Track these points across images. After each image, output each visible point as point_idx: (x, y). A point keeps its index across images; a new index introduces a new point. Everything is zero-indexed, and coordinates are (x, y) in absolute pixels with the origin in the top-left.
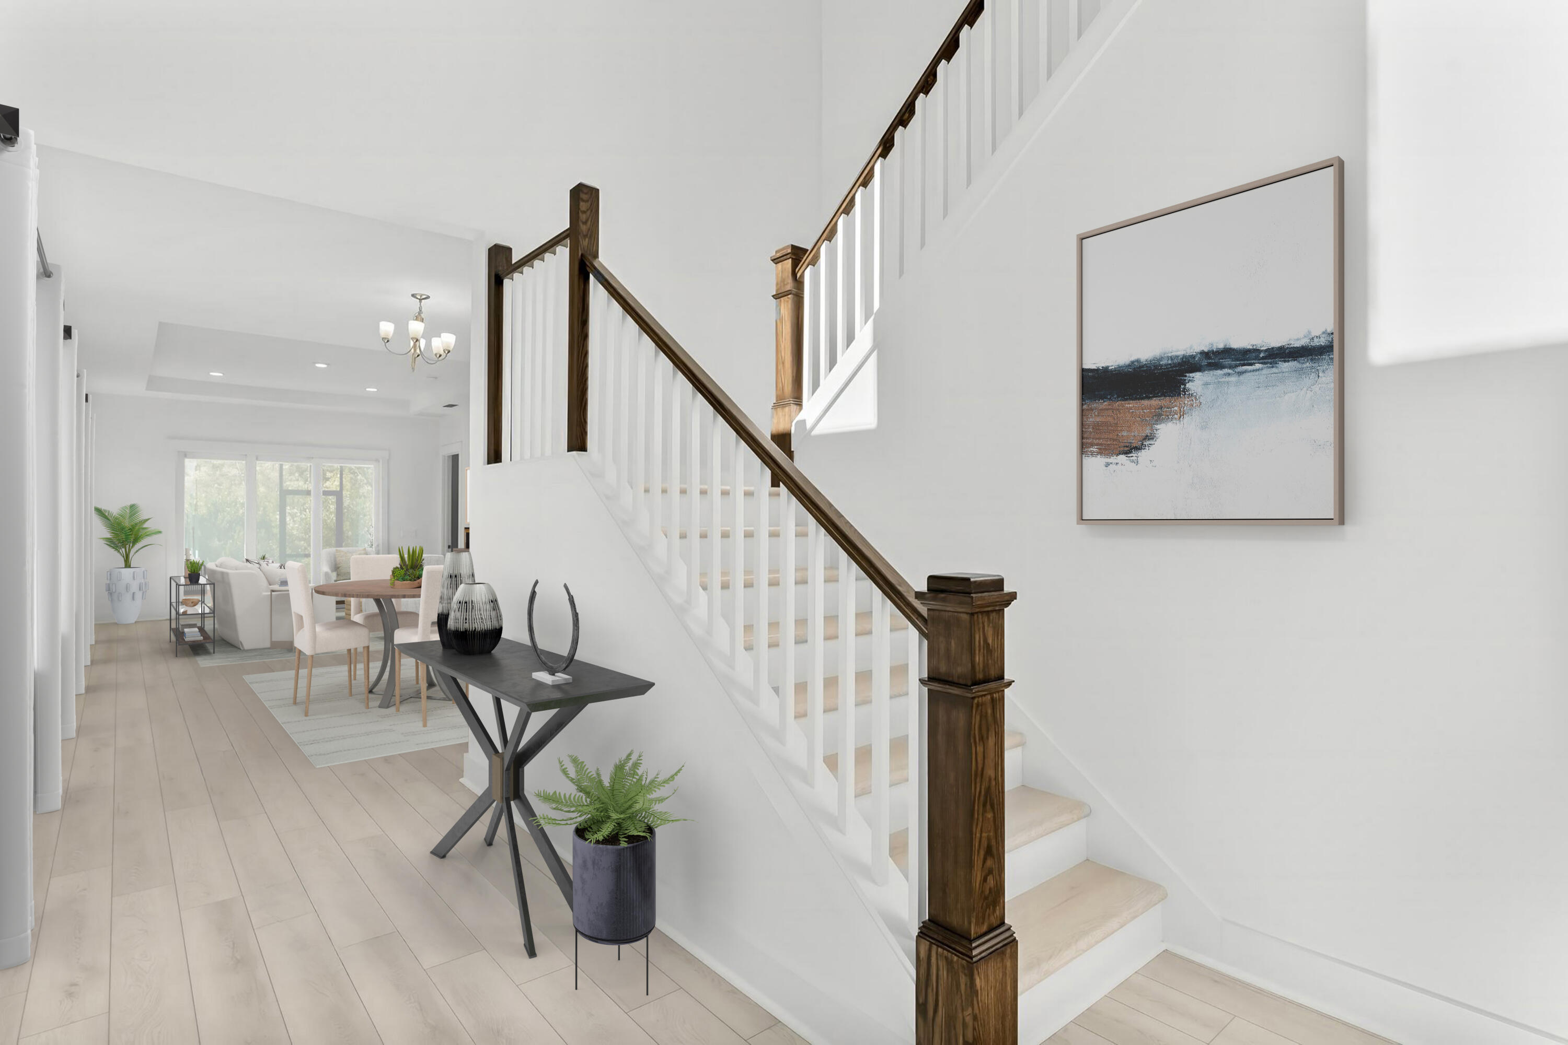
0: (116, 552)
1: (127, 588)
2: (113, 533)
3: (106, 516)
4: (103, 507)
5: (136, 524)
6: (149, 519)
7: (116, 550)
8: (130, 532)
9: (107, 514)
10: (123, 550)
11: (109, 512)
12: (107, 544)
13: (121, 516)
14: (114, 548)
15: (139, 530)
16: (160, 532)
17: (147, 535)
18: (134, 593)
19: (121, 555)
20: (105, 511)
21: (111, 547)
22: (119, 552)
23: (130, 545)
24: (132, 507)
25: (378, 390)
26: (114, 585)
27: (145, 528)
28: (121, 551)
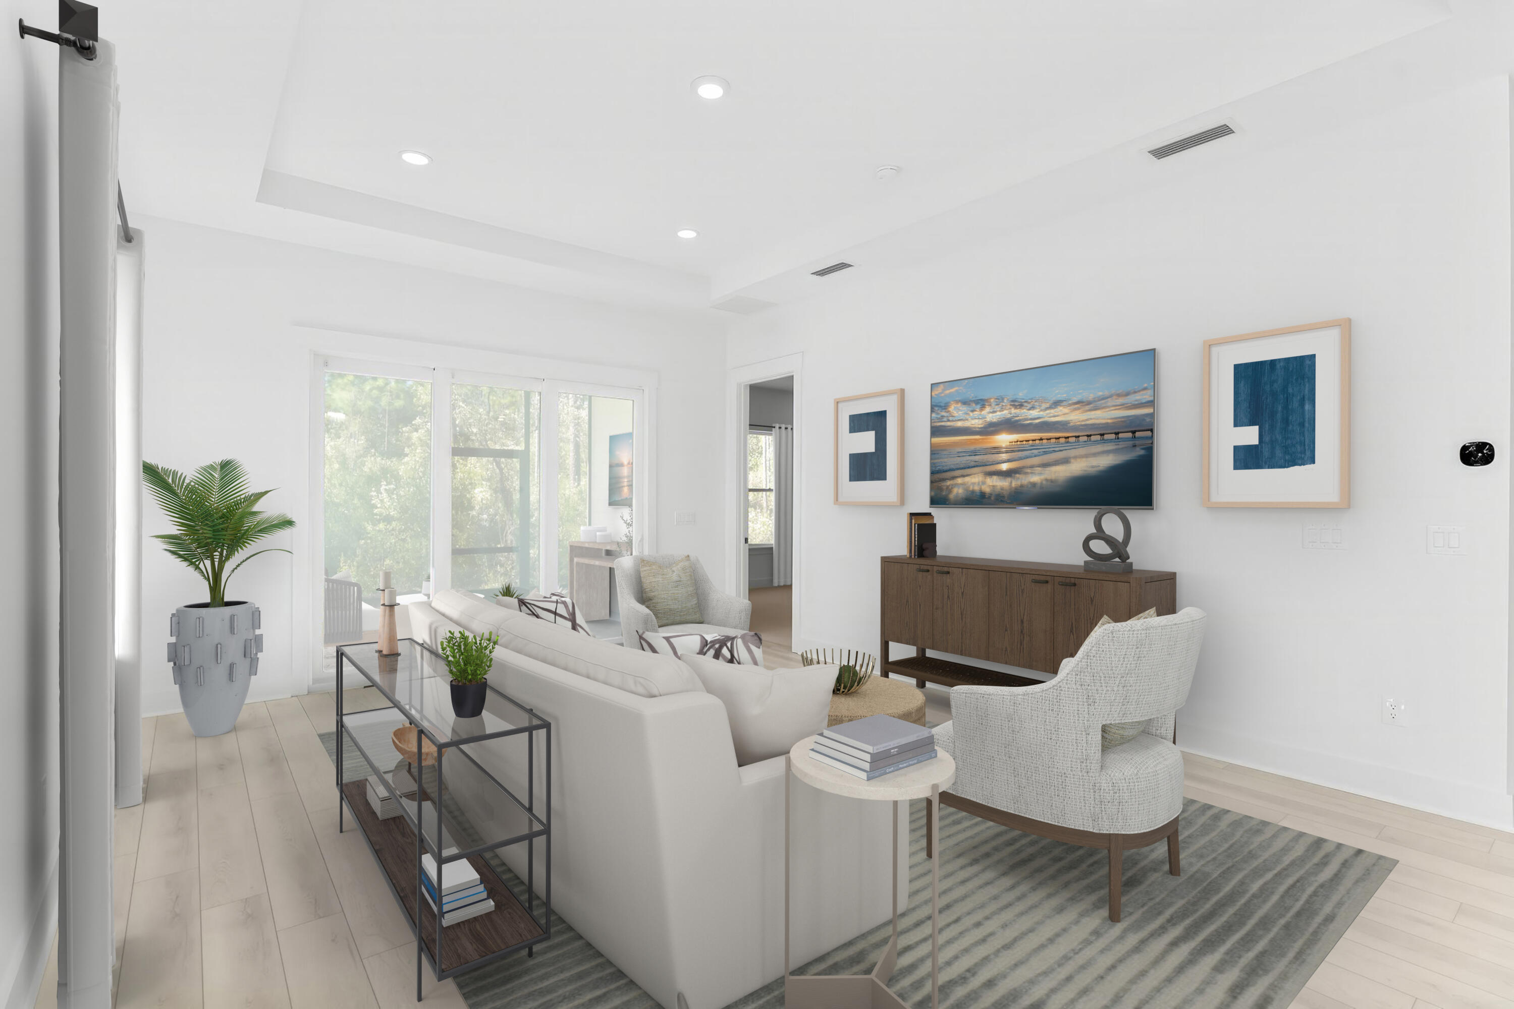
0: (191, 569)
1: (217, 652)
2: (182, 525)
3: (168, 484)
4: (161, 462)
5: (237, 504)
6: (266, 492)
7: (192, 563)
8: (223, 523)
9: (170, 481)
10: (208, 563)
11: (175, 473)
12: (173, 553)
13: (203, 485)
14: (186, 560)
15: (242, 518)
16: (289, 523)
17: (261, 531)
18: (232, 666)
19: (204, 576)
20: (166, 472)
21: (180, 556)
22: (197, 568)
23: (221, 554)
24: (226, 467)
25: (698, 233)
26: (187, 649)
27: (255, 513)
28: (201, 566)
